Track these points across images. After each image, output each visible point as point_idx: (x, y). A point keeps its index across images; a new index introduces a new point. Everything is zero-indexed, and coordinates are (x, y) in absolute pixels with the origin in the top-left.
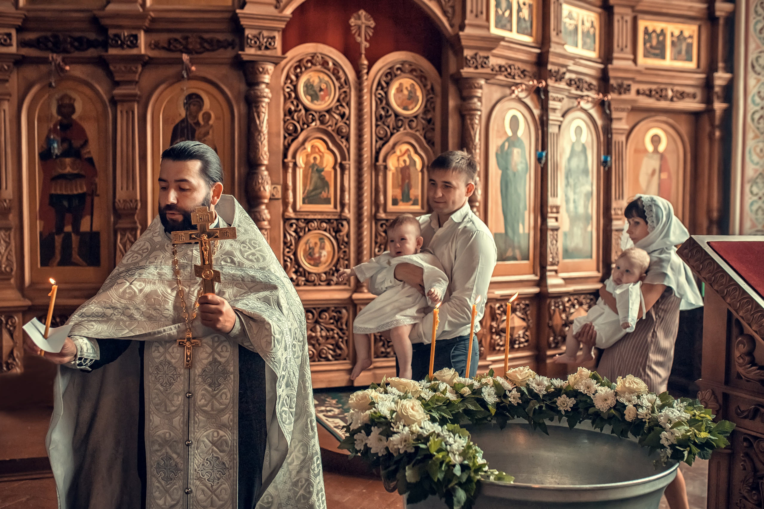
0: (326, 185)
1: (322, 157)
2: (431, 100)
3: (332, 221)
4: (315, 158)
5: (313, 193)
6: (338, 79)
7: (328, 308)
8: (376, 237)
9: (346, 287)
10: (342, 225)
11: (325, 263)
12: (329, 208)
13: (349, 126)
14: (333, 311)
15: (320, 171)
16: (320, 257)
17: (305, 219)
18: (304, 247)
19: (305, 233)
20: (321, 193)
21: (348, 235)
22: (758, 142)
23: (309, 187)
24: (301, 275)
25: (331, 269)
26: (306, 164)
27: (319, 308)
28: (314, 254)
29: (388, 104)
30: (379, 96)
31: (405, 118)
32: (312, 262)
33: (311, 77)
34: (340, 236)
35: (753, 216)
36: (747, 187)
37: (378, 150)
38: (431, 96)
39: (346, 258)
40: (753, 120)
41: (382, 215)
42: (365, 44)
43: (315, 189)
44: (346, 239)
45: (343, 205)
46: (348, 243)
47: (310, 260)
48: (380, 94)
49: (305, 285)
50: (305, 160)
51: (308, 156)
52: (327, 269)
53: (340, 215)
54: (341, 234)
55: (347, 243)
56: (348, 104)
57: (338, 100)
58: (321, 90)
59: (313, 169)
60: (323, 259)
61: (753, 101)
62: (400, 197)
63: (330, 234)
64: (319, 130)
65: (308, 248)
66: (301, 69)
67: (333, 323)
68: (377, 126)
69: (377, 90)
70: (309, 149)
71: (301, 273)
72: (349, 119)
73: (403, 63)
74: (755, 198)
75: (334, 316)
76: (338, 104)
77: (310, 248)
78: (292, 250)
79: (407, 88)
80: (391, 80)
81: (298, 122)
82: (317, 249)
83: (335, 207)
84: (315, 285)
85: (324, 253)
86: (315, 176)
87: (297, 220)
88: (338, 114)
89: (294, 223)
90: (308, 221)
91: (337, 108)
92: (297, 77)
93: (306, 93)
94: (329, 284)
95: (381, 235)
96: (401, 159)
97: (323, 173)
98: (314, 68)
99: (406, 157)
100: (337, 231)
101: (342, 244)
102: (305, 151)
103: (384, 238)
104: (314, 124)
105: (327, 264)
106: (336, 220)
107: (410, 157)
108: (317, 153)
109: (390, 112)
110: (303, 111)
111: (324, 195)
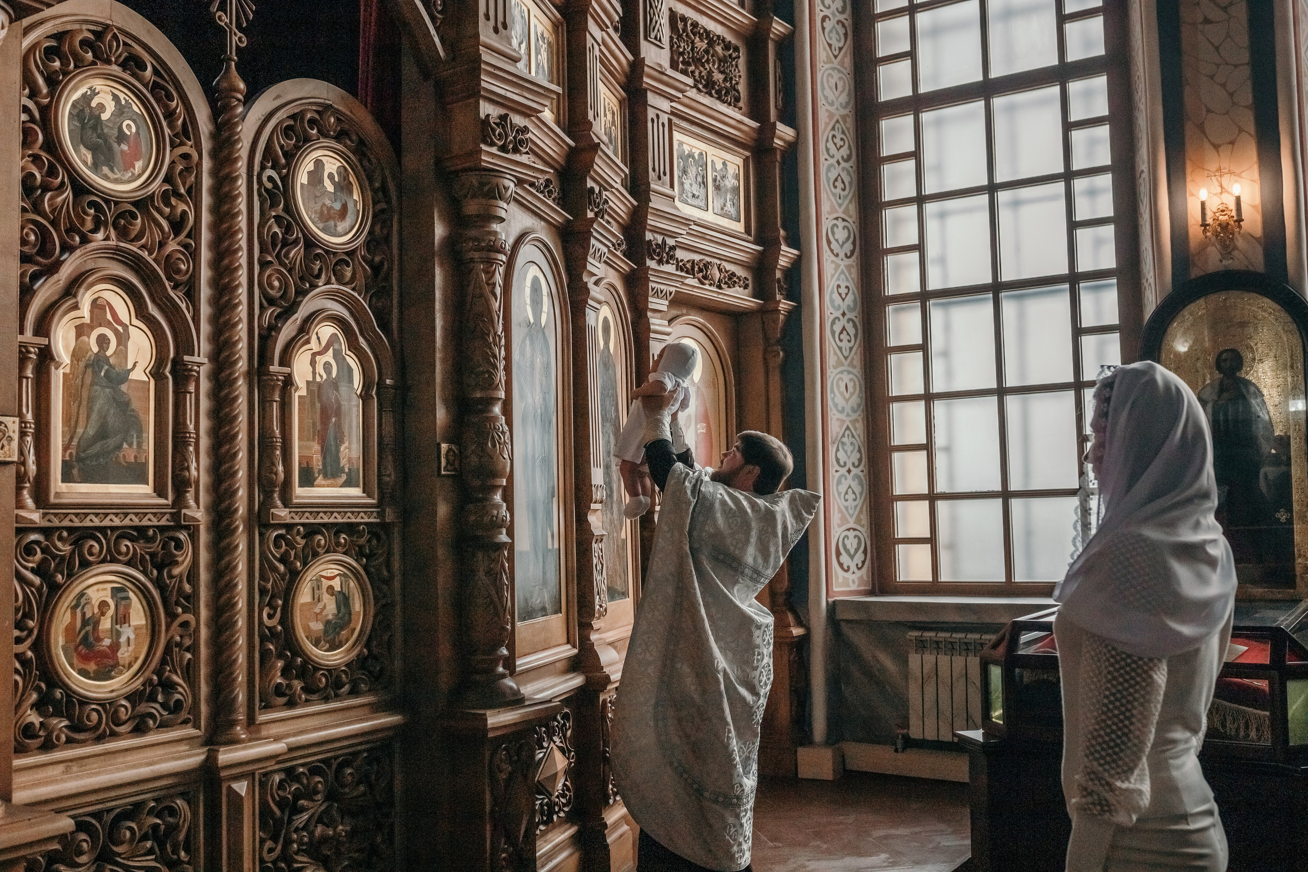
0: (133, 423)
1: (123, 339)
2: (384, 216)
3: (151, 532)
4: (103, 341)
5: (97, 448)
6: (170, 115)
7: (138, 806)
8: (263, 577)
9: (190, 731)
10: (179, 545)
11: (130, 666)
12: (141, 492)
13: (194, 254)
14: (151, 811)
15: (116, 378)
16: (115, 647)
17: (70, 530)
18: (68, 618)
19: (70, 576)
20: (119, 447)
21: (192, 575)
22: (842, 372)
23: (87, 429)
24: (58, 714)
25: (149, 681)
26: (76, 355)
27: (109, 811)
28: (99, 640)
29: (290, 209)
30: (269, 185)
31: (327, 252)
32: (92, 667)
33: (94, 93)
34: (171, 577)
35: (842, 503)
36: (832, 450)
37: (265, 333)
38: (383, 205)
39: (188, 642)
40: (833, 333)
41: (282, 513)
42: (237, 39)
43: (103, 434)
44: (187, 588)
45: (182, 485)
46: (191, 600)
47: (85, 658)
48: (270, 179)
49: (70, 741)
50: (73, 344)
51: (81, 330)
52: (137, 684)
53: (176, 516)
54: (176, 571)
55: (187, 598)
56: (194, 192)
57: (168, 179)
58: (122, 137)
59: (96, 373)
60: (124, 654)
61: (832, 301)
62: (317, 462)
63: (144, 573)
64: (117, 255)
65: (79, 624)
66: (65, 63)
67: (150, 852)
68: (264, 264)
69: (263, 168)
70: (85, 310)
71: (56, 704)
72: (194, 233)
73: (324, 109)
74: (843, 471)
75: (155, 827)
76: (167, 187)
77: (85, 622)
78: (31, 631)
79: (331, 176)
80: (297, 147)
81: (54, 223)
82: (106, 624)
83: (160, 491)
84: (99, 739)
85: (127, 633)
86: (102, 395)
87: (47, 532)
88: (167, 218)
89: (37, 542)
90: (80, 536)
91: (165, 197)
92: (52, 82)
93: (80, 139)
94: (140, 729)
95: (274, 569)
96: (321, 360)
97: (124, 387)
98: (101, 67)
99: (329, 357)
100: (164, 562)
101: (177, 603)
102: (73, 314)
103: (283, 577)
104: (100, 235)
105: (136, 667)
106: (162, 529)
107: (337, 355)
108: (108, 325)
109: (296, 233)
110: (68, 193)
111: (129, 453)
